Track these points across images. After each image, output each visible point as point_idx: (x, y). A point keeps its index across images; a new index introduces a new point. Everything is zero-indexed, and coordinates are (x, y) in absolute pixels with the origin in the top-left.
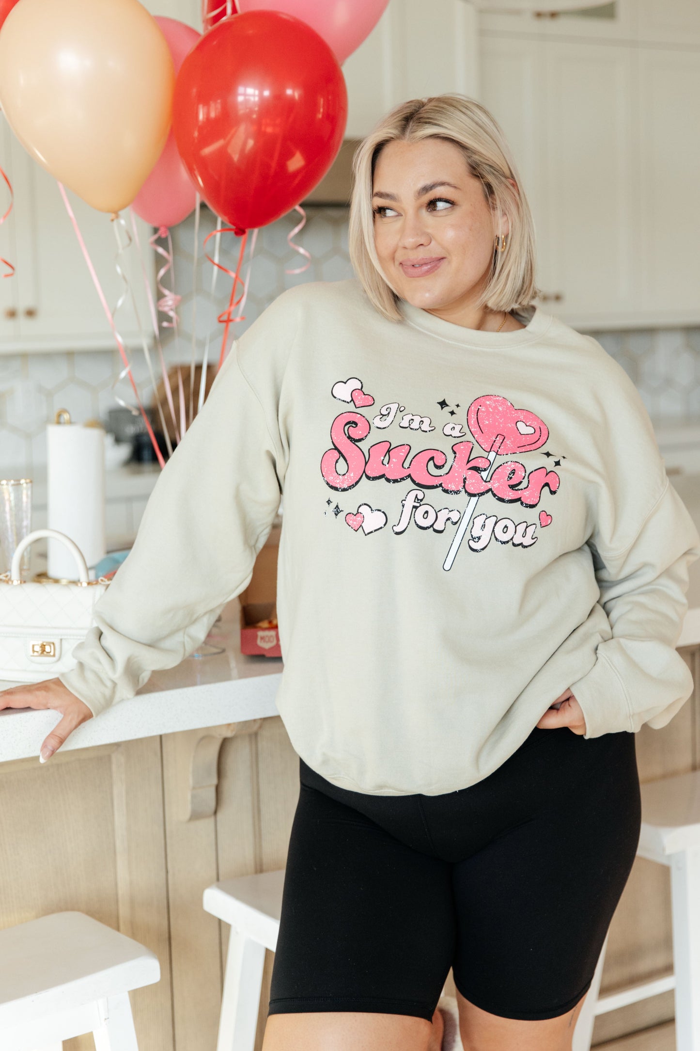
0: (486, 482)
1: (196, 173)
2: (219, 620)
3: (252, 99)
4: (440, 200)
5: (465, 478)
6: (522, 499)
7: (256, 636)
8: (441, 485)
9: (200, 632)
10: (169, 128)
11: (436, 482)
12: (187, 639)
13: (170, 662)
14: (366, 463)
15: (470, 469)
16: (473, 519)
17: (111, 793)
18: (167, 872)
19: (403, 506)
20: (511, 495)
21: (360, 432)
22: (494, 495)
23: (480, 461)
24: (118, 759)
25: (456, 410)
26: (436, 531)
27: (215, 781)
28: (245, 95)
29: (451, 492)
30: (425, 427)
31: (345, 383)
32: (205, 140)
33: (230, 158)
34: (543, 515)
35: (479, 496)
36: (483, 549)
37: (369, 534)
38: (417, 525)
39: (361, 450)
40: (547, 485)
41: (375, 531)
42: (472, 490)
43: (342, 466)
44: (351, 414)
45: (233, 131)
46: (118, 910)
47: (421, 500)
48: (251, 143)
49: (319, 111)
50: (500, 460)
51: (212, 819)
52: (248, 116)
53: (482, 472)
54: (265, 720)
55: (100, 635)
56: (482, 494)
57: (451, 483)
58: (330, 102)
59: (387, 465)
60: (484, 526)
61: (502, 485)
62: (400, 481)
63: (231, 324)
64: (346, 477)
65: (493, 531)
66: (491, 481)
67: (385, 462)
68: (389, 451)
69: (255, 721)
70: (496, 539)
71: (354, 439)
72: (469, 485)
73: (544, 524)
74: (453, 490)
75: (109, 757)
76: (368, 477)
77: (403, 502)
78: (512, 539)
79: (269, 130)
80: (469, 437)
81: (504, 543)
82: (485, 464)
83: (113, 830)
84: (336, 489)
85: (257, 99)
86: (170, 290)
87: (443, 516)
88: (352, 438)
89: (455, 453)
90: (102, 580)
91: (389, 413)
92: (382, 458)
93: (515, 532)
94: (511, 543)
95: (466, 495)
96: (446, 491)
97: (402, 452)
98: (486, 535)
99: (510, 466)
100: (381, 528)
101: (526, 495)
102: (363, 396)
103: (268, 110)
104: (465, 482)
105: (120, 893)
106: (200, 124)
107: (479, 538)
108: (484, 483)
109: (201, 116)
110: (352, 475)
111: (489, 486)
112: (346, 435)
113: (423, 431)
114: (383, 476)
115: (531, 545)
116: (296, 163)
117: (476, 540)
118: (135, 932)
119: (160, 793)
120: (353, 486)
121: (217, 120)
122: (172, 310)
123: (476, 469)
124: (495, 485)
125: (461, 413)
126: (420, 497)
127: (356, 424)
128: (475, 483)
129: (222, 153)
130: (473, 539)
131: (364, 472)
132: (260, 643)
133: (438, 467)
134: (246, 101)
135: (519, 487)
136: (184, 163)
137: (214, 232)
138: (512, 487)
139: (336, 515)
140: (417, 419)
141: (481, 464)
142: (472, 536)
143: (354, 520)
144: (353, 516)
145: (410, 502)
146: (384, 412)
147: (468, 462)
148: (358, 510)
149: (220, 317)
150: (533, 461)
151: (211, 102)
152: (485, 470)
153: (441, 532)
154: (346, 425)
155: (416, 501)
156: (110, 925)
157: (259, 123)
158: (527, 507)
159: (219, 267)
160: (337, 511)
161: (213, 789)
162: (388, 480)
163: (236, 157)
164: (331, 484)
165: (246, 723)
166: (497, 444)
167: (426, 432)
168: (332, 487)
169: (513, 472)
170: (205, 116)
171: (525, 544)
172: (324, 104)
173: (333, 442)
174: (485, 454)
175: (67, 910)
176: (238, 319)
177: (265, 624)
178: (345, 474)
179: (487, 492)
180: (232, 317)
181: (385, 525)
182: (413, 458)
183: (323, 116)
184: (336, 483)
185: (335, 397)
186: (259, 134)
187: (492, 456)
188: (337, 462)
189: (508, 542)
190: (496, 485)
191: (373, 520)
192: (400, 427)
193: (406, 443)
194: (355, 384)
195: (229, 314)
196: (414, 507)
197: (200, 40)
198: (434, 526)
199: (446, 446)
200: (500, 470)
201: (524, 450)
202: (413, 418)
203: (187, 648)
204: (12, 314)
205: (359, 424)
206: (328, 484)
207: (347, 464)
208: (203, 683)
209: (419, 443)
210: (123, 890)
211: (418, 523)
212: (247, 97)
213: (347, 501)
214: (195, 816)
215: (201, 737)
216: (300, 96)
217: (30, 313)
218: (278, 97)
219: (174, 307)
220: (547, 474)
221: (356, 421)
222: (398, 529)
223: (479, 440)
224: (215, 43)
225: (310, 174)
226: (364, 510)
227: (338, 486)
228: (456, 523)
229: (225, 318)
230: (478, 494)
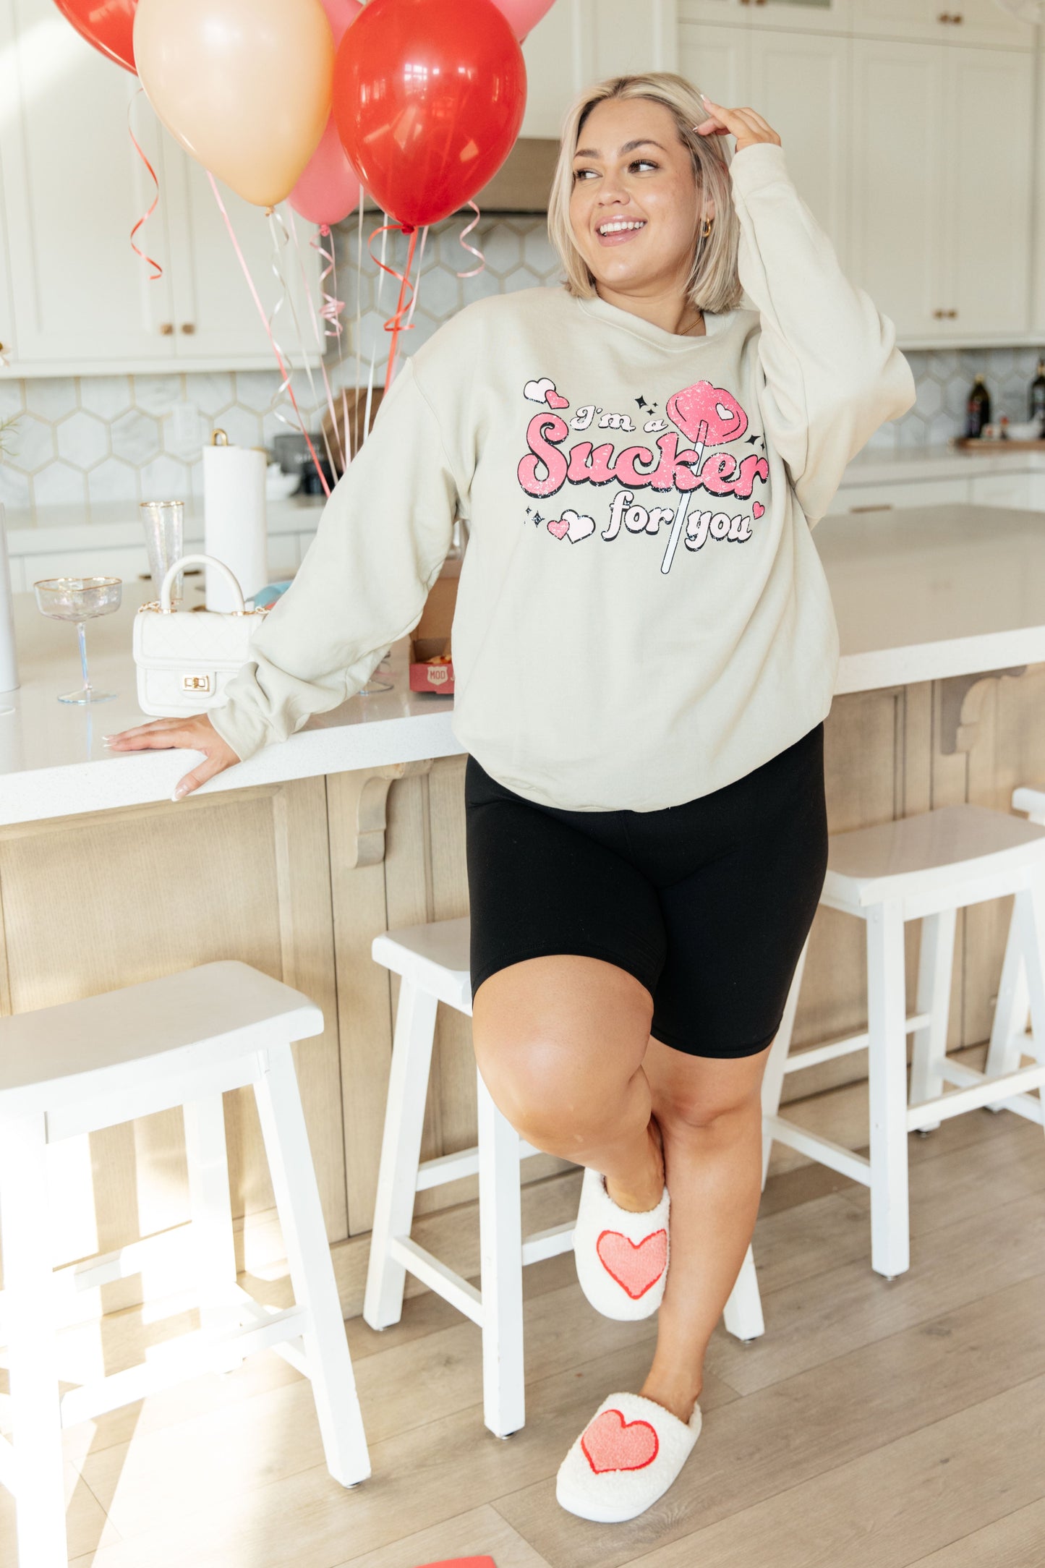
0: (696, 476)
1: (359, 162)
2: (388, 656)
3: (420, 78)
4: (643, 162)
5: (675, 474)
6: (735, 491)
7: (427, 671)
8: (650, 484)
9: (362, 673)
10: (328, 112)
11: (645, 480)
12: (348, 680)
13: (330, 702)
14: (568, 467)
15: (679, 464)
16: (687, 517)
17: (273, 838)
18: (333, 921)
19: (612, 510)
20: (724, 488)
21: (558, 434)
22: (707, 490)
23: (688, 454)
24: (280, 802)
25: (654, 409)
26: (649, 533)
27: (383, 826)
28: (412, 73)
29: (661, 490)
30: (626, 426)
31: (537, 382)
32: (369, 124)
33: (397, 147)
34: (757, 505)
35: (691, 492)
36: (700, 548)
37: (575, 542)
38: (629, 529)
39: (561, 453)
40: (758, 473)
41: (583, 538)
42: (683, 486)
43: (541, 472)
44: (547, 415)
45: (399, 116)
46: (281, 961)
47: (631, 502)
48: (419, 128)
49: (495, 93)
50: (708, 452)
51: (381, 866)
52: (415, 98)
53: (692, 467)
54: (437, 760)
55: (256, 668)
56: (695, 489)
57: (660, 481)
58: (507, 84)
59: (591, 468)
60: (699, 523)
61: (713, 478)
62: (607, 484)
63: (399, 332)
64: (546, 482)
65: (709, 527)
66: (702, 475)
67: (589, 464)
68: (591, 452)
69: (425, 761)
70: (712, 536)
71: (552, 441)
72: (679, 481)
73: (757, 516)
74: (663, 487)
75: (270, 799)
76: (572, 482)
77: (612, 506)
78: (727, 535)
79: (440, 114)
80: (673, 428)
81: (719, 539)
82: (693, 459)
83: (275, 876)
84: (535, 496)
85: (425, 78)
86: (332, 296)
87: (655, 516)
88: (550, 441)
89: (660, 448)
90: (259, 610)
91: (586, 415)
92: (585, 460)
93: (731, 527)
94: (726, 539)
95: (678, 492)
96: (656, 490)
97: (606, 452)
98: (702, 532)
99: (719, 457)
100: (589, 535)
101: (740, 487)
102: (558, 398)
103: (440, 89)
104: (675, 478)
105: (283, 942)
106: (363, 106)
107: (696, 536)
108: (695, 478)
109: (364, 98)
110: (553, 480)
111: (701, 480)
112: (543, 437)
113: (624, 430)
114: (587, 479)
115: (747, 539)
116: (470, 151)
117: (693, 538)
118: (299, 982)
119: (326, 838)
120: (556, 492)
121: (382, 102)
122: (334, 317)
123: (685, 464)
124: (706, 479)
125: (660, 411)
126: (629, 499)
127: (553, 426)
128: (684, 478)
129: (388, 140)
130: (690, 537)
131: (567, 475)
132: (430, 679)
133: (644, 465)
134: (414, 80)
135: (732, 479)
136: (346, 150)
137: (380, 230)
138: (725, 479)
139: (537, 524)
140: (617, 418)
141: (689, 457)
142: (688, 535)
143: (557, 528)
144: (556, 524)
145: (619, 506)
146: (580, 414)
147: (676, 456)
148: (562, 517)
149: (387, 324)
150: (741, 450)
151: (375, 82)
152: (694, 464)
153: (655, 533)
154: (542, 427)
155: (625, 503)
156: (272, 975)
157: (428, 107)
158: (740, 499)
159: (386, 269)
160: (538, 519)
161: (381, 835)
162: (594, 483)
163: (403, 145)
164: (530, 491)
165: (415, 763)
166: (703, 434)
167: (627, 431)
168: (531, 495)
169: (723, 463)
170: (369, 98)
171: (741, 539)
172: (500, 84)
173: (529, 447)
174: (691, 446)
175: (227, 959)
176: (406, 328)
177: (437, 660)
178: (545, 480)
179: (699, 486)
180: (400, 325)
181: (593, 532)
182: (618, 457)
183: (498, 100)
184: (536, 489)
185: (527, 398)
186: (430, 120)
187: (699, 447)
188: (535, 467)
189: (723, 538)
190: (708, 479)
191: (579, 527)
192: (600, 427)
193: (608, 442)
194: (546, 385)
195: (397, 322)
196: (624, 510)
197: (362, 9)
198: (647, 529)
199: (650, 442)
200: (709, 462)
201: (729, 439)
202: (612, 417)
203: (349, 689)
204: (169, 330)
205: (556, 426)
206: (526, 491)
207: (548, 469)
208: (368, 721)
209: (621, 441)
210: (286, 940)
211: (629, 527)
212: (414, 76)
213: (548, 508)
214: (363, 862)
215: (367, 778)
216: (473, 76)
217: (188, 329)
218: (449, 76)
219: (336, 314)
220: (757, 462)
221: (553, 422)
222: (607, 535)
223: (684, 430)
224: (379, 13)
225: (485, 164)
226: (568, 516)
227: (538, 493)
228: (670, 522)
229: (391, 326)
230: (690, 490)
